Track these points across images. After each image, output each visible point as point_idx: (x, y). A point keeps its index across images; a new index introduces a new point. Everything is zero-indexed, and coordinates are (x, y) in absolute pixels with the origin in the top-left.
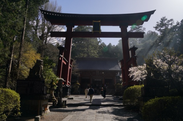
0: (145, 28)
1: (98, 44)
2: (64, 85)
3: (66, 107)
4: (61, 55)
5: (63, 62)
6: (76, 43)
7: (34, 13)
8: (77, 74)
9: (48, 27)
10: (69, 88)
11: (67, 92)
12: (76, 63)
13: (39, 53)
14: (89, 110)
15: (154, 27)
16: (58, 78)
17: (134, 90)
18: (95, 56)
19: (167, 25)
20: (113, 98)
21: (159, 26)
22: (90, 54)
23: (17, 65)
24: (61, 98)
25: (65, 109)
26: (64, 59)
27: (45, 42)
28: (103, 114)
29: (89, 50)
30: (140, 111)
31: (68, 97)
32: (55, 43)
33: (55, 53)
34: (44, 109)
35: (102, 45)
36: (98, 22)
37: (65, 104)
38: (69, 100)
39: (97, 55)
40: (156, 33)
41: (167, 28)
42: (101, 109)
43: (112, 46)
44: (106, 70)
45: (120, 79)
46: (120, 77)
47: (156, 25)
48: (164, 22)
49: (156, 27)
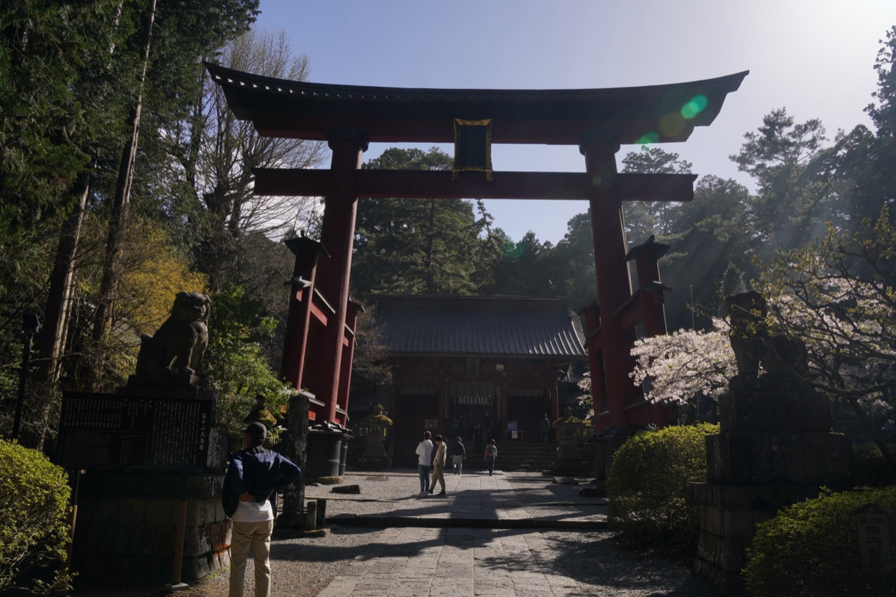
1: (474, 235)
2: (317, 422)
3: (322, 535)
4: (301, 279)
5: (312, 314)
6: (374, 231)
7: (178, 83)
8: (377, 370)
9: (245, 154)
10: (338, 436)
11: (332, 456)
12: (373, 321)
13: (201, 270)
14: (439, 548)
15: (733, 158)
16: (286, 391)
17: (665, 450)
18: (462, 290)
19: (792, 149)
20: (547, 488)
21: (758, 151)
22: (437, 279)
23: (92, 327)
24: (300, 489)
25: (317, 542)
26: (316, 298)
27: (233, 224)
28: (510, 570)
29: (435, 260)
30: (703, 560)
31: (337, 481)
32: (276, 228)
33: (276, 272)
34: (208, 548)
35: (496, 238)
36: (477, 123)
37: (316, 519)
38: (338, 496)
39: (472, 285)
40: (739, 187)
41: (791, 161)
42: (497, 542)
43: (539, 244)
44: (514, 352)
45: (581, 395)
46: (581, 386)
47: (742, 147)
48: (781, 133)
49: (743, 154)
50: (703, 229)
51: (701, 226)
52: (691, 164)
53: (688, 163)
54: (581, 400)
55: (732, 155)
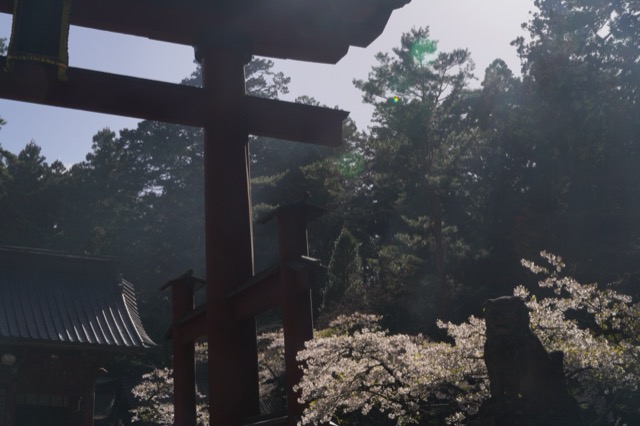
0: (287, 81)
15: (358, 84)
19: (433, 83)
21: (390, 79)
41: (430, 99)
43: (46, 165)
44: (35, 336)
45: (136, 408)
46: (136, 394)
47: (371, 70)
48: (421, 61)
49: (372, 81)
50: (309, 176)
51: (308, 172)
52: (289, 78)
53: (285, 77)
54: (134, 414)
55: (357, 79)
